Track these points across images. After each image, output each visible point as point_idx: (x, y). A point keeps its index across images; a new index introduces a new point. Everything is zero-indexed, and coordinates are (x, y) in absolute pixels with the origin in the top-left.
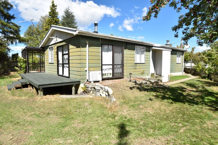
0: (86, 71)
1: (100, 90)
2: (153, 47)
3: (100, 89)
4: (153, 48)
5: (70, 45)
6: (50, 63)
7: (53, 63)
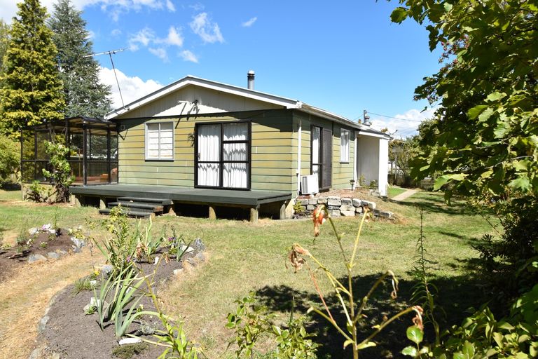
0: (297, 174)
1: (340, 206)
2: (360, 130)
3: (340, 204)
4: (361, 133)
5: (253, 123)
6: (146, 161)
7: (173, 161)
